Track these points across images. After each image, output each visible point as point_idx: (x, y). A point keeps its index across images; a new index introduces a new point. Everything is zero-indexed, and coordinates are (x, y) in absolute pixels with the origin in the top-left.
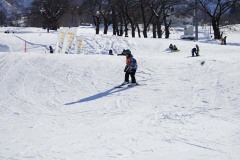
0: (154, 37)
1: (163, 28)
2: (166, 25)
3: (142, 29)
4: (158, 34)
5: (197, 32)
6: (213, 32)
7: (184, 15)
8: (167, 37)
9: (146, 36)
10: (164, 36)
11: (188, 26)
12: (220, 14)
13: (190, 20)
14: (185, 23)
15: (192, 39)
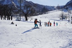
0: (8, 19)
1: (10, 17)
3: (4, 17)
5: (20, 18)
6: (25, 18)
7: (17, 13)
8: (12, 20)
9: (5, 19)
10: (10, 19)
11: (18, 17)
12: (27, 13)
13: (19, 15)
14: (17, 16)
15: (19, 20)
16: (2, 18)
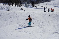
0: (18, 6)
1: (20, 4)
2: (21, 3)
3: (15, 4)
4: (19, 6)
5: (28, 5)
6: (32, 5)
7: (25, 1)
8: (21, 6)
9: (16, 6)
10: (20, 6)
12: (34, 1)
13: (27, 2)
14: (25, 3)
15: (27, 7)
16: (13, 5)
